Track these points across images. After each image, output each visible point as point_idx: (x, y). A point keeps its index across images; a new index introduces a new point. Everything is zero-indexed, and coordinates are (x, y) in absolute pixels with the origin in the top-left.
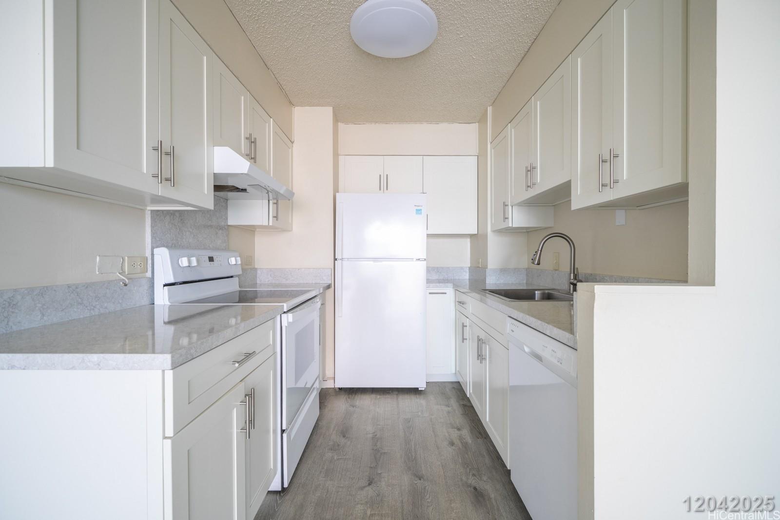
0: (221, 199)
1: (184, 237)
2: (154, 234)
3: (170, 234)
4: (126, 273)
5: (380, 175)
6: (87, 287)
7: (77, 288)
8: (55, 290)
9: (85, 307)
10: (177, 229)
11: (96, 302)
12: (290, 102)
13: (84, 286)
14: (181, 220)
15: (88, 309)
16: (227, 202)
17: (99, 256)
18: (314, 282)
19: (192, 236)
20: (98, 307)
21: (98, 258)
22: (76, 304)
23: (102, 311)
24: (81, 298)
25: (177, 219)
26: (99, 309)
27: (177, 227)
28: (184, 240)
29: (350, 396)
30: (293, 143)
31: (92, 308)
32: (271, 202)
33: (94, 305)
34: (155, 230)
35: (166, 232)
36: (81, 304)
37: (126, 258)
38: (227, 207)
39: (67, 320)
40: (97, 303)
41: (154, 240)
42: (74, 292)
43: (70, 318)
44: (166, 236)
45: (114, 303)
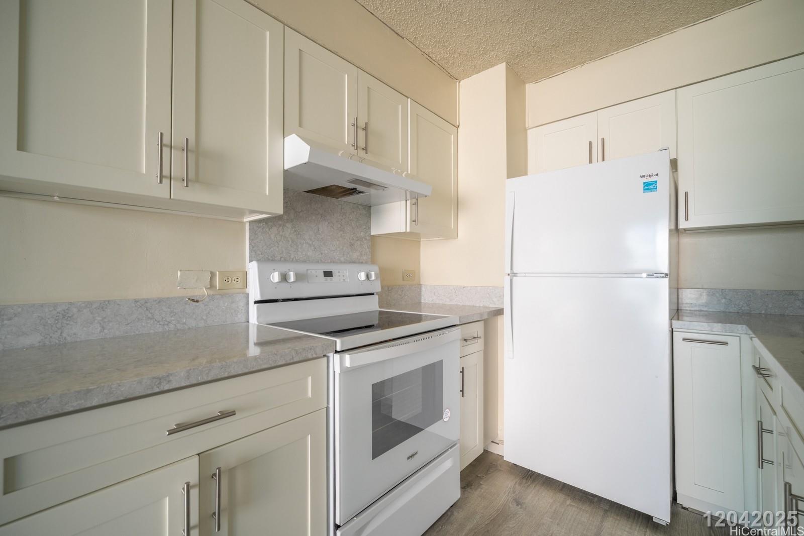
0: (360, 207)
1: (299, 249)
2: (253, 248)
3: (278, 247)
4: (217, 289)
5: (591, 143)
6: (159, 302)
7: (146, 302)
8: (119, 304)
9: (156, 322)
10: (289, 241)
11: (172, 317)
12: (451, 76)
13: (156, 300)
14: (295, 231)
15: (160, 324)
16: (370, 209)
17: (180, 271)
18: (482, 306)
19: (312, 248)
20: (174, 322)
21: (179, 272)
22: (144, 318)
23: (179, 326)
24: (151, 313)
25: (289, 230)
26: (175, 325)
27: (289, 239)
28: (299, 253)
29: (524, 481)
30: (458, 127)
31: (166, 323)
32: (408, 202)
33: (168, 320)
34: (255, 243)
35: (272, 245)
36: (151, 319)
37: (217, 272)
38: (370, 215)
39: (133, 333)
40: (173, 319)
41: (254, 253)
42: (143, 306)
43: (137, 333)
44: (272, 249)
45: (195, 319)
